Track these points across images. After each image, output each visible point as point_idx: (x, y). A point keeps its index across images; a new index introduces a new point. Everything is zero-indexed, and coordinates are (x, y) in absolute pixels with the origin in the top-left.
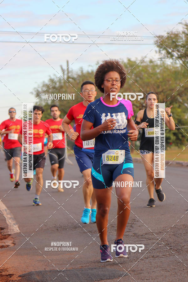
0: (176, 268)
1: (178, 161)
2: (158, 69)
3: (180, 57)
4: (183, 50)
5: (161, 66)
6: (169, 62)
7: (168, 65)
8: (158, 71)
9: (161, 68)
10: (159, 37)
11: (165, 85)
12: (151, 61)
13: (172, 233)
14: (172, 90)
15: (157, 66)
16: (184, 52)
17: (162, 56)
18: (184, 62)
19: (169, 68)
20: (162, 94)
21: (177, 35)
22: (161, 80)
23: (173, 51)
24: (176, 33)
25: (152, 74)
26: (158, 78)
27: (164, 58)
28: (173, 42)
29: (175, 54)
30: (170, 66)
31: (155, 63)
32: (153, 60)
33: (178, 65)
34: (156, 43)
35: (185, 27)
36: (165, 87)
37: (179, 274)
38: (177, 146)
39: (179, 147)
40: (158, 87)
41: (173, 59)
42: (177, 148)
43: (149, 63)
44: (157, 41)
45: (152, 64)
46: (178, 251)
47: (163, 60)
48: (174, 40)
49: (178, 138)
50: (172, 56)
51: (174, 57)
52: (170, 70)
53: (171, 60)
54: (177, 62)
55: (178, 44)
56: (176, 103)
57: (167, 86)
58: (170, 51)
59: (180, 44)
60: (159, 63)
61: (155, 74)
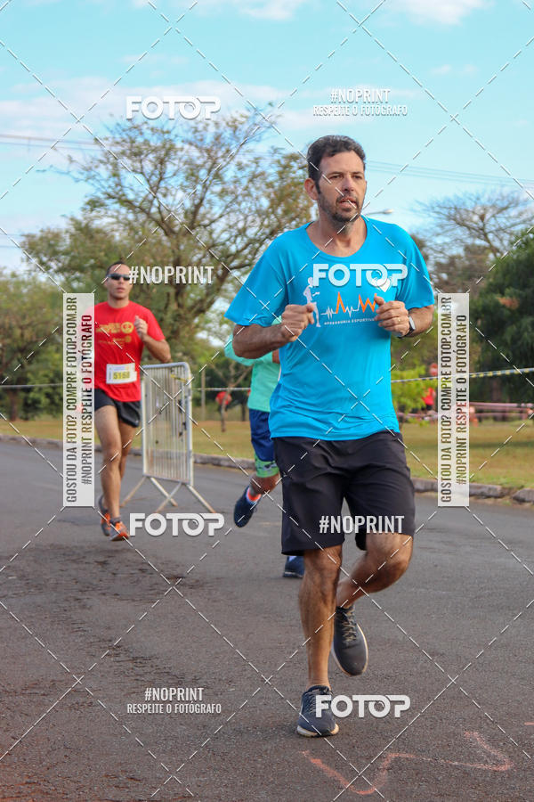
0: (33, 615)
1: (50, 439)
2: (26, 287)
3: (60, 271)
4: (65, 260)
5: (30, 284)
6: (42, 277)
7: (41, 283)
8: (25, 291)
9: (29, 287)
10: (28, 236)
11: (36, 315)
12: (14, 275)
13: (31, 558)
14: (47, 323)
15: (23, 282)
16: (67, 262)
17: (32, 267)
18: (67, 279)
19: (43, 287)
20: (30, 329)
21: (57, 236)
22: (29, 305)
23: (50, 260)
24: (56, 231)
25: (14, 295)
26: (24, 303)
27: (35, 271)
28: (50, 246)
29: (54, 265)
30: (45, 284)
31: (21, 279)
32: (18, 273)
33: (58, 283)
34: (22, 246)
35: (71, 222)
36: (34, 318)
37: (37, 625)
38: (52, 414)
39: (54, 417)
40: (24, 317)
41: (48, 273)
42: (50, 417)
43: (9, 278)
44: (24, 242)
45: (14, 279)
46: (39, 588)
47: (33, 274)
48: (52, 242)
49: (53, 402)
50: (48, 268)
51: (51, 270)
52: (44, 292)
53: (46, 275)
54: (57, 277)
55: (57, 248)
56: (53, 344)
57: (39, 316)
58: (45, 259)
59: (62, 249)
60: (26, 277)
61: (18, 295)
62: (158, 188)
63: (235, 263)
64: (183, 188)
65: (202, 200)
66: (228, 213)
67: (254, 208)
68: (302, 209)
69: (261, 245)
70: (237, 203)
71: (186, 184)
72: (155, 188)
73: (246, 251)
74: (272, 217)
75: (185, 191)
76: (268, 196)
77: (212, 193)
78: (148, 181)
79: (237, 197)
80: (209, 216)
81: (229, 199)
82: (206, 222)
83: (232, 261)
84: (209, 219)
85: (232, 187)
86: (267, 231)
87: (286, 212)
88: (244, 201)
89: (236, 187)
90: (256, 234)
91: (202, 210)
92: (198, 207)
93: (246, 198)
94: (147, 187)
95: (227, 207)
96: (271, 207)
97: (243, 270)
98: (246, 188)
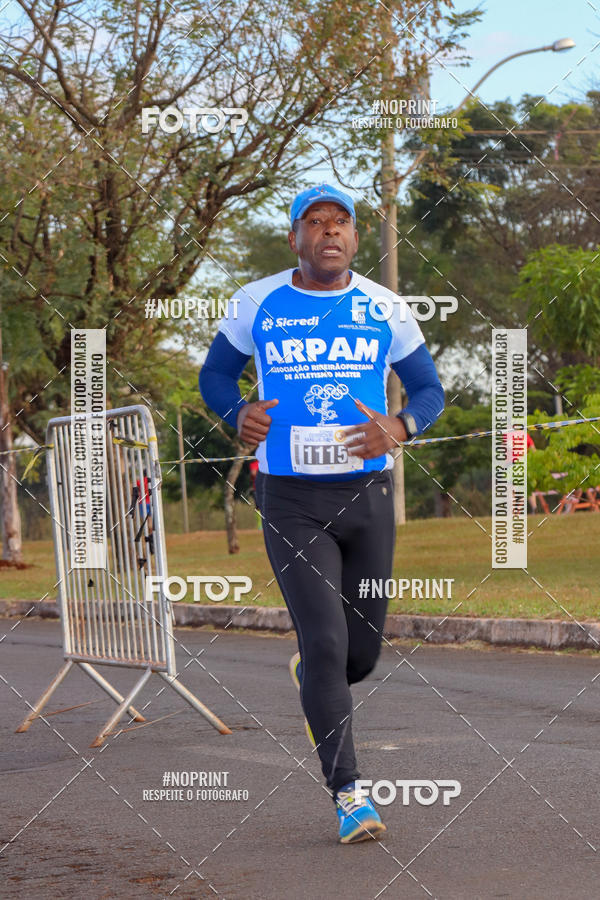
62: (53, 27)
63: (235, 180)
64: (107, 22)
65: (152, 47)
66: (212, 72)
67: (266, 57)
68: (374, 53)
69: (288, 139)
70: (230, 49)
71: (112, 14)
72: (47, 29)
73: (257, 153)
74: (310, 74)
75: (113, 30)
76: (297, 29)
77: (174, 30)
78: (30, 13)
79: (227, 37)
80: (169, 81)
81: (210, 41)
82: (166, 95)
83: (227, 178)
84: (172, 89)
85: (216, 14)
86: (300, 106)
87: (337, 63)
88: (246, 42)
89: (224, 15)
90: (277, 116)
91: (154, 70)
92: (143, 62)
93: (250, 37)
94: (30, 25)
95: (207, 58)
96: (304, 51)
97: (252, 195)
98: (249, 13)
